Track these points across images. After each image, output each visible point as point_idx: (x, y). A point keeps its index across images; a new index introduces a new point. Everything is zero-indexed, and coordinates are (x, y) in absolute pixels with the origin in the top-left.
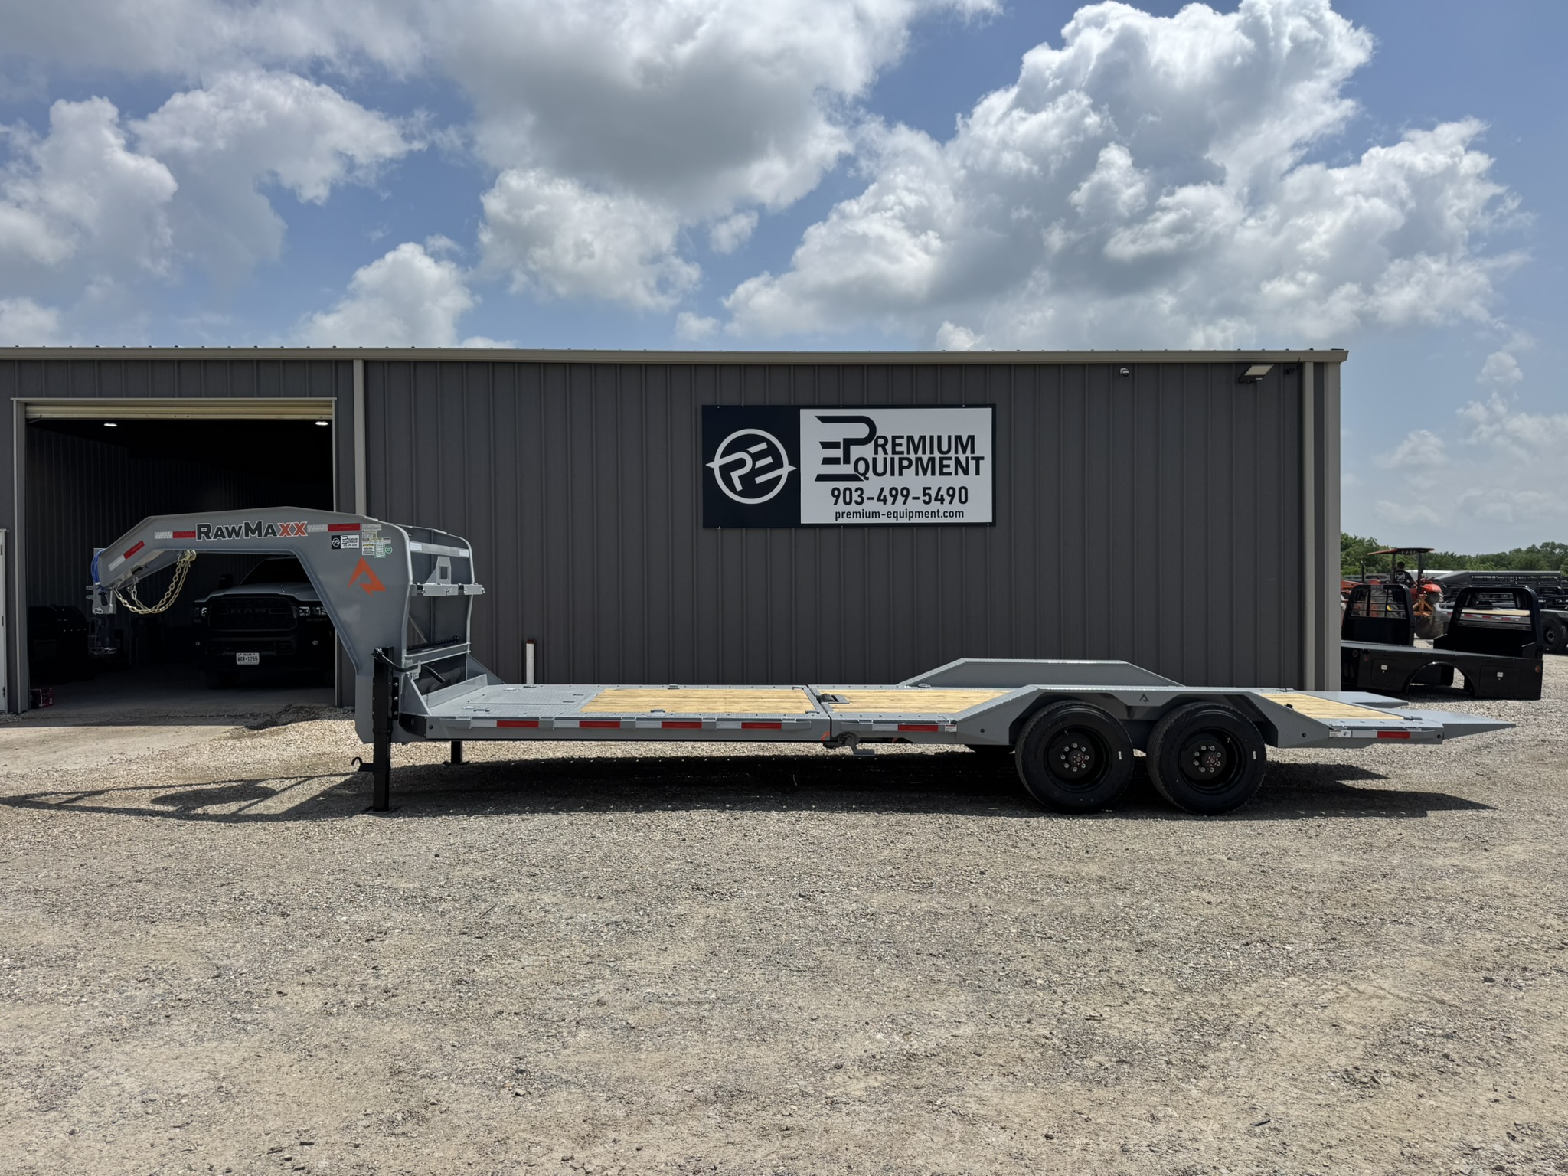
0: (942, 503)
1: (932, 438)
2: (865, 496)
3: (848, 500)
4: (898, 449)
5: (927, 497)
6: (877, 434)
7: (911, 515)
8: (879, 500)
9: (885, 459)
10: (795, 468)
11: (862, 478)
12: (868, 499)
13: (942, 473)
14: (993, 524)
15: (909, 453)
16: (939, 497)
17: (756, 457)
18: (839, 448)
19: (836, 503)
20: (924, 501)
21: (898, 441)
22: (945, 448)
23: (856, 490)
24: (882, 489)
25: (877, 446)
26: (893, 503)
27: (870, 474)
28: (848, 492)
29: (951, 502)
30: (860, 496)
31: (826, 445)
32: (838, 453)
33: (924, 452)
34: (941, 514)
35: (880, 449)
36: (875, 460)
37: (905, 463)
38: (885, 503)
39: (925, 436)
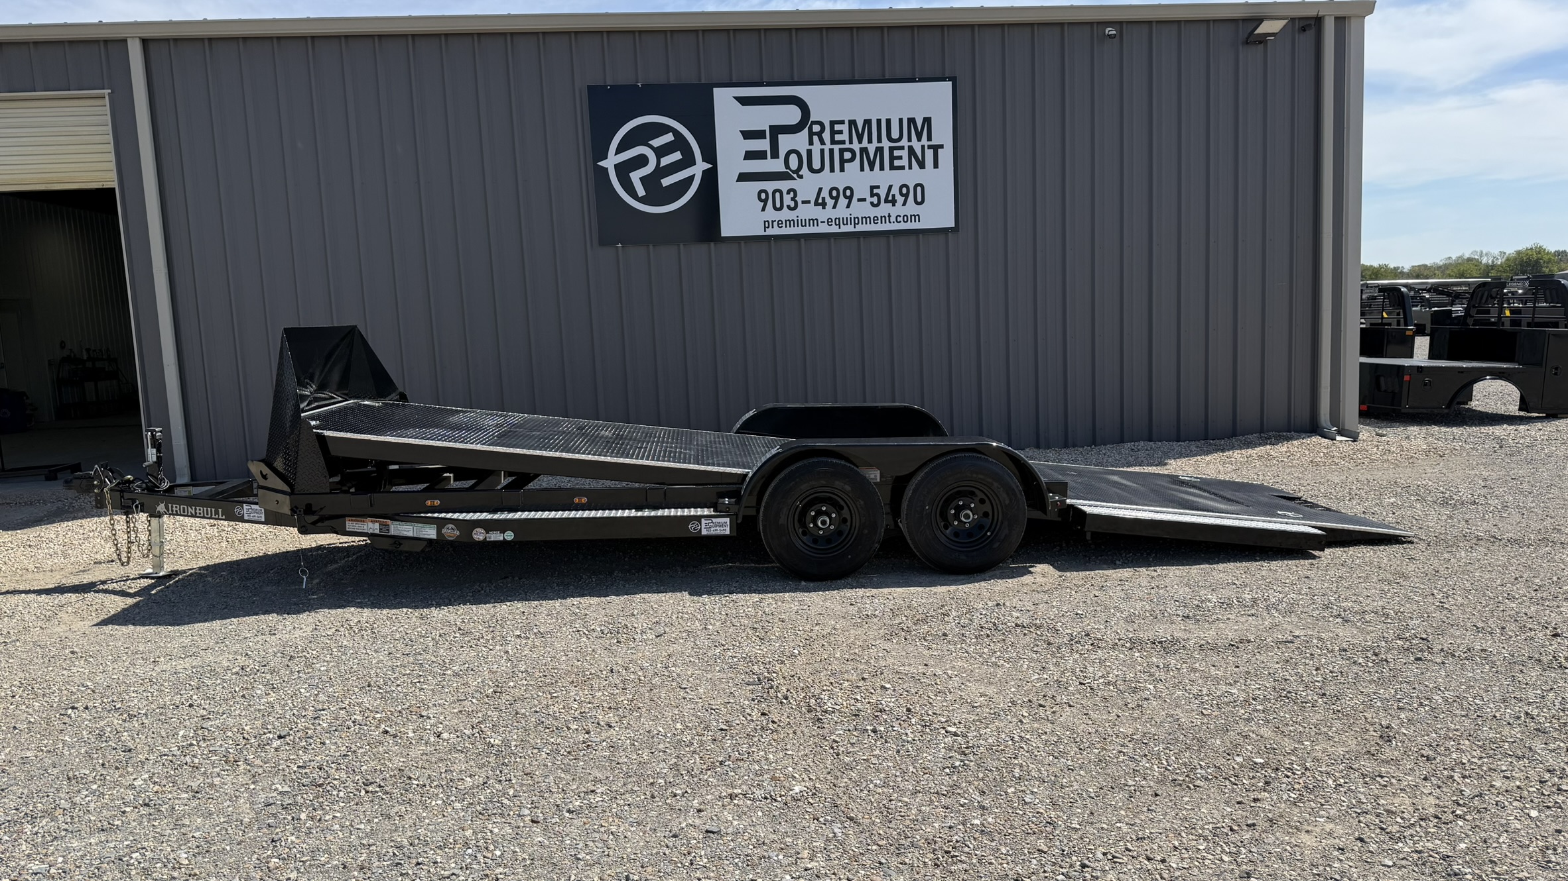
0: (894, 205)
1: (879, 121)
2: (799, 199)
3: (778, 205)
4: (838, 137)
5: (876, 197)
6: (812, 119)
7: (856, 221)
8: (816, 204)
9: (822, 151)
10: (710, 165)
11: (795, 176)
12: (804, 202)
13: (892, 167)
14: (955, 230)
15: (851, 142)
16: (890, 198)
17: (661, 152)
18: (765, 138)
19: (763, 209)
20: (872, 204)
21: (837, 127)
22: (895, 135)
23: (788, 193)
24: (820, 190)
25: (811, 134)
26: (834, 207)
27: (805, 171)
28: (778, 195)
29: (904, 204)
30: (793, 199)
31: (748, 135)
32: (764, 145)
33: (870, 141)
34: (893, 219)
35: (815, 138)
36: (809, 152)
38: (824, 208)
39: (871, 120)
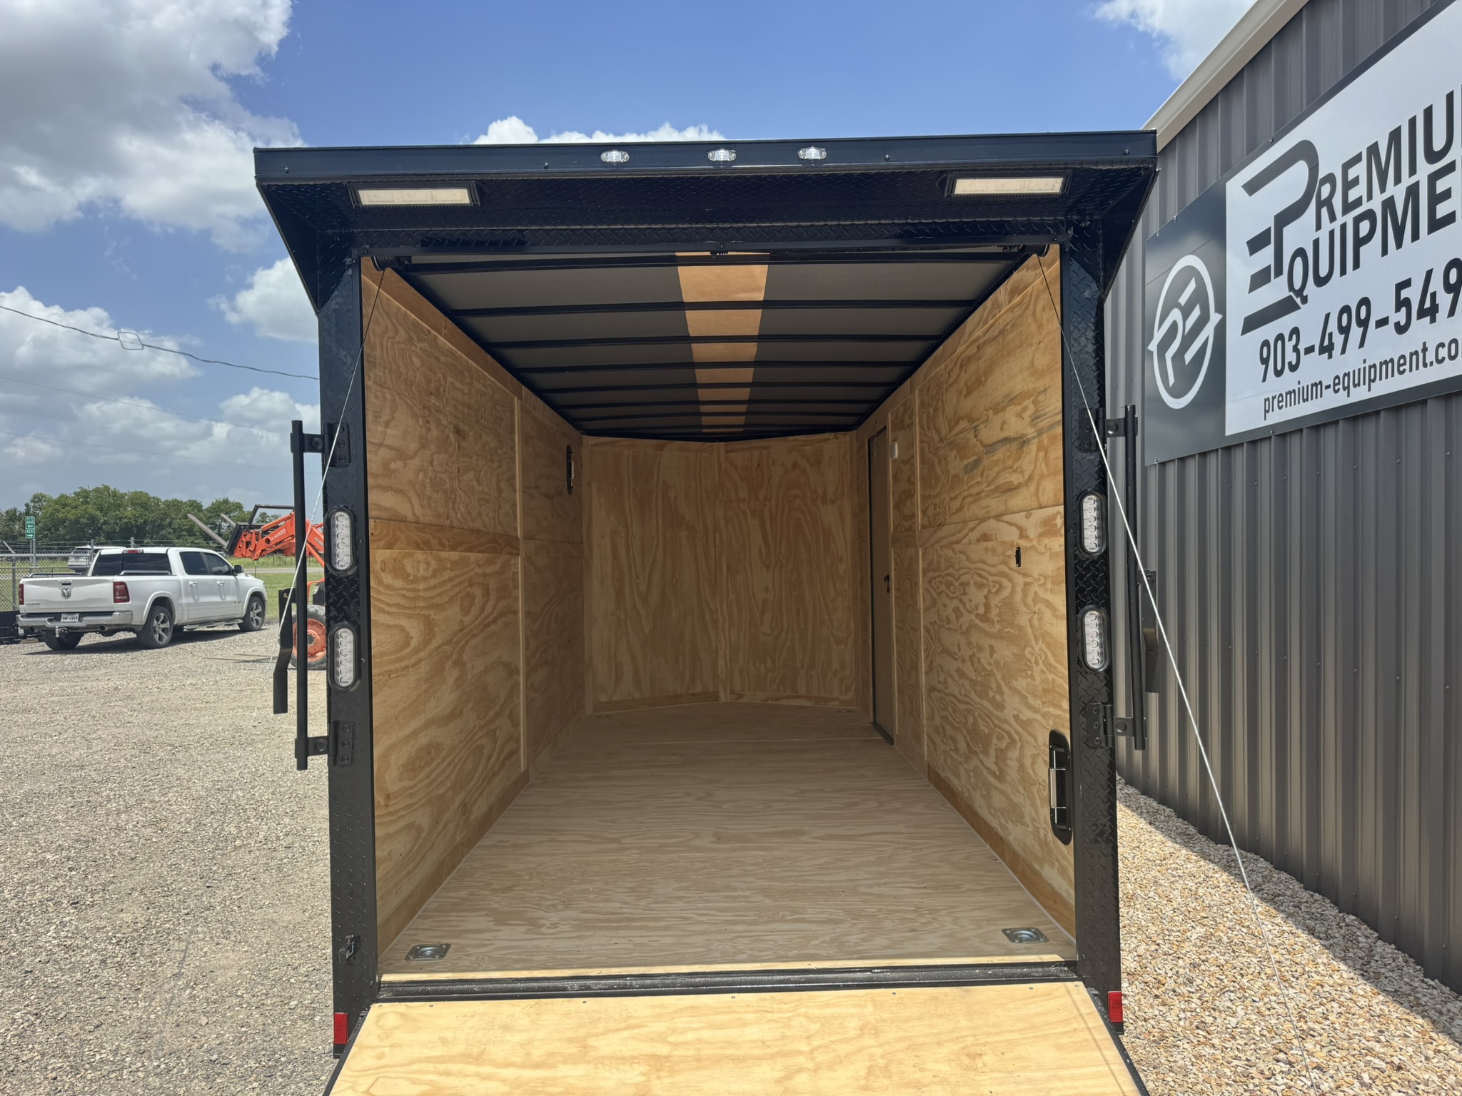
0: (1433, 320)
1: (1413, 122)
2: (1302, 347)
3: (1279, 368)
4: (1353, 195)
5: (1404, 309)
6: (1321, 175)
7: (1372, 373)
8: (1323, 350)
9: (1332, 233)
10: (1219, 317)
11: (1298, 300)
12: (1310, 350)
13: (1435, 225)
15: (1370, 197)
16: (1427, 304)
17: (1186, 314)
18: (1270, 243)
19: (1264, 380)
20: (1397, 325)
21: (1352, 174)
22: (1438, 145)
23: (1290, 339)
24: (1328, 316)
25: (1320, 205)
26: (1343, 351)
27: (1311, 287)
28: (1279, 343)
29: (1452, 312)
30: (1296, 349)
31: (1256, 244)
32: (1266, 256)
33: (1398, 180)
34: (1430, 356)
35: (1324, 211)
36: (1316, 243)
37: (1365, 227)
38: (1330, 357)
39: (1399, 129)
